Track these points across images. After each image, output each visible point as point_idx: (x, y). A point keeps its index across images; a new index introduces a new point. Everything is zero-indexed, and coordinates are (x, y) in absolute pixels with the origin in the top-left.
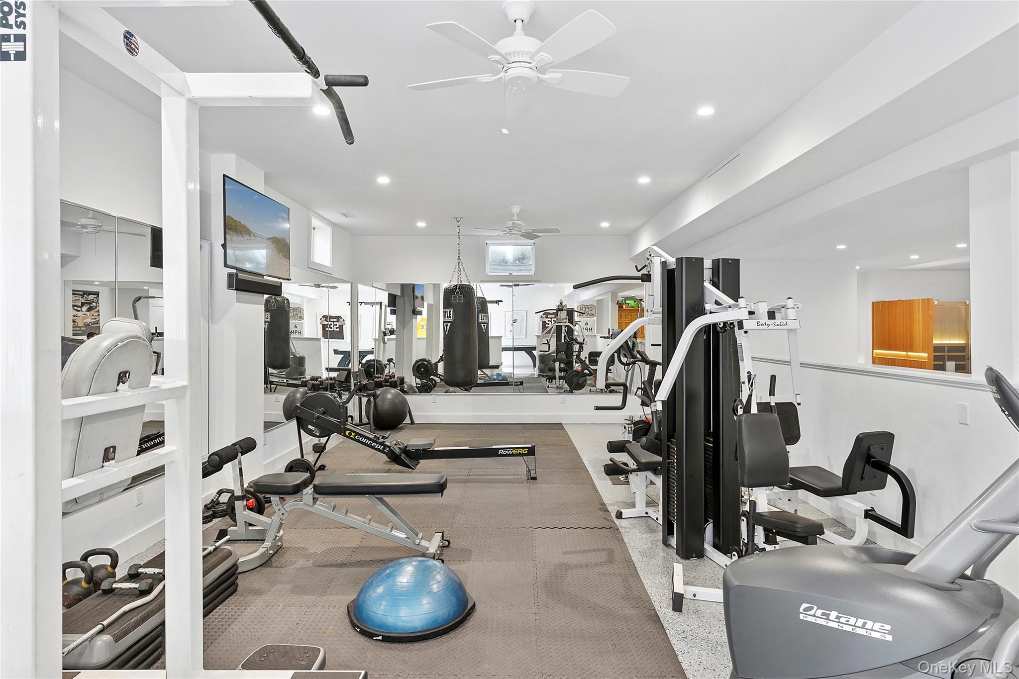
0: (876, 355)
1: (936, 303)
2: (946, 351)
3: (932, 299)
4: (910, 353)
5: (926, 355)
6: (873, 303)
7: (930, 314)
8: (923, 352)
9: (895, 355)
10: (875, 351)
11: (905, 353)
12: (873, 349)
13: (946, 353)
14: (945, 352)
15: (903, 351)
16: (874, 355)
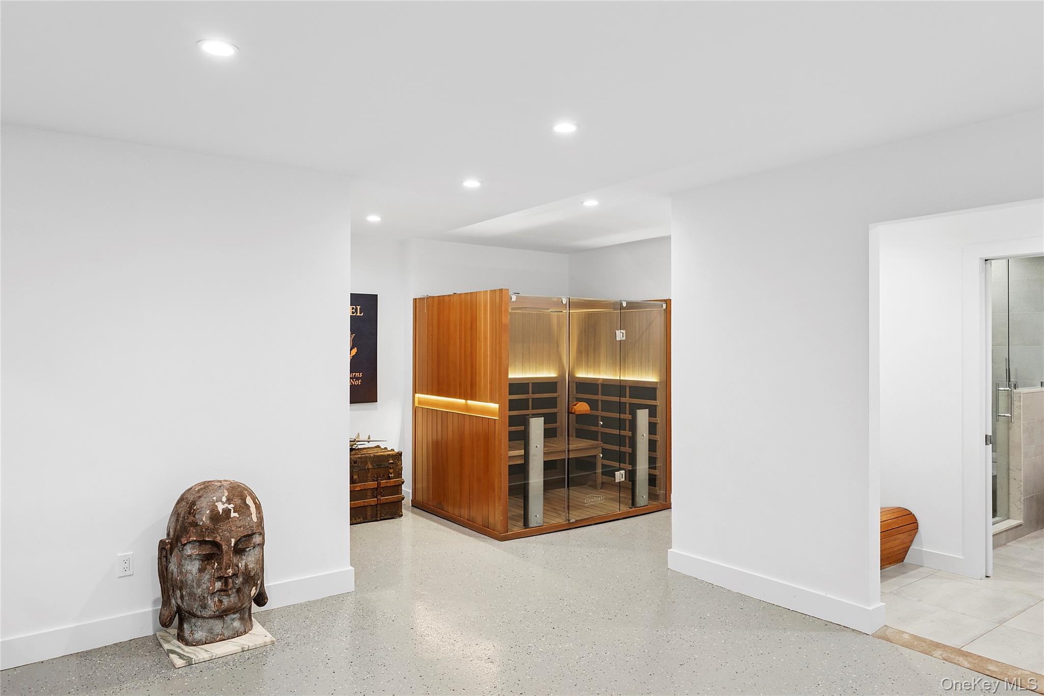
0: (420, 402)
1: (514, 298)
2: (530, 392)
3: (507, 290)
4: (470, 402)
5: (495, 406)
6: (415, 300)
7: (504, 321)
8: (492, 400)
9: (447, 405)
10: (417, 395)
11: (462, 401)
12: (415, 392)
13: (531, 396)
14: (528, 394)
15: (460, 398)
16: (416, 405)
